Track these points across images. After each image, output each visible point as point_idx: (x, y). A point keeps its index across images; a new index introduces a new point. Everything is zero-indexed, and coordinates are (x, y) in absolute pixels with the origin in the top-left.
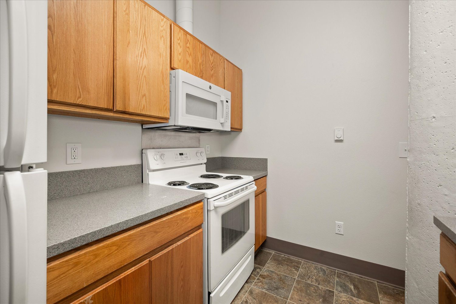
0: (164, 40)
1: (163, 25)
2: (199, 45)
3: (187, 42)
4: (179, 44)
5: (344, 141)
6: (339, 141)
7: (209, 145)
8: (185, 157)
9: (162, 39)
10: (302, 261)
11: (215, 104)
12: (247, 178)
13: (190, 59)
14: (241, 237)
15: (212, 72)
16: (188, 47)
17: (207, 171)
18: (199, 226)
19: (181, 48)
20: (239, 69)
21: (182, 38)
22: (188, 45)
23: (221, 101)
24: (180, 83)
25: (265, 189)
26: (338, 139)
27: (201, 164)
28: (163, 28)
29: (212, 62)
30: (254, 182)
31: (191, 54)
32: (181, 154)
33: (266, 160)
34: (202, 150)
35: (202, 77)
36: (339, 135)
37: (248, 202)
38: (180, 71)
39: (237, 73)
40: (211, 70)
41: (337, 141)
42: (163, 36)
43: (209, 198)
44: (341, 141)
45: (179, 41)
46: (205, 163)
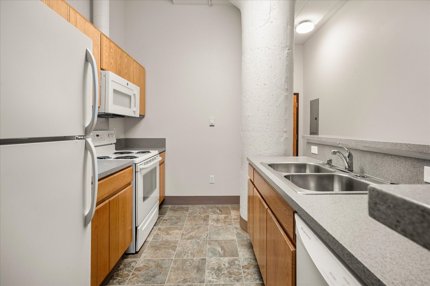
0: (97, 47)
1: (97, 36)
2: (118, 50)
3: (110, 48)
4: (106, 50)
5: (215, 125)
6: (212, 126)
7: (115, 129)
8: (101, 138)
9: (96, 46)
10: (190, 206)
11: (130, 97)
12: (154, 152)
13: (112, 61)
14: (152, 193)
15: (126, 71)
16: (112, 52)
17: (116, 150)
18: (129, 183)
19: (107, 53)
20: (143, 67)
21: (108, 45)
22: (111, 51)
23: (134, 94)
24: (110, 81)
25: (164, 161)
26: (212, 125)
27: (111, 144)
28: (96, 38)
29: (126, 63)
30: (159, 155)
31: (113, 57)
32: (98, 136)
33: (165, 139)
34: (113, 132)
35: (119, 75)
36: (212, 122)
37: (155, 168)
38: (110, 72)
39: (142, 70)
40: (126, 70)
41: (211, 126)
42: (96, 44)
43: (136, 163)
44: (213, 126)
45: (106, 48)
46: (114, 144)
